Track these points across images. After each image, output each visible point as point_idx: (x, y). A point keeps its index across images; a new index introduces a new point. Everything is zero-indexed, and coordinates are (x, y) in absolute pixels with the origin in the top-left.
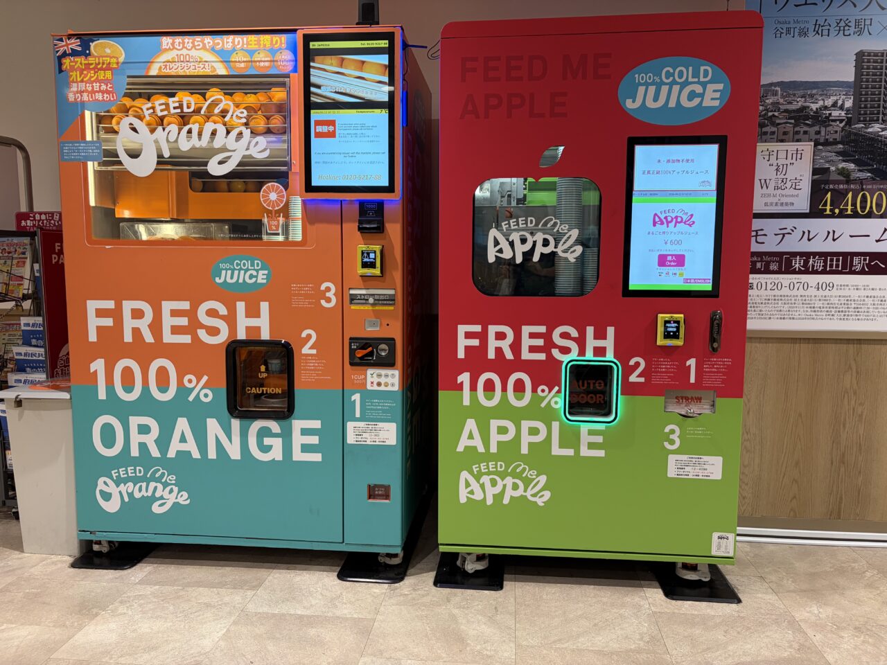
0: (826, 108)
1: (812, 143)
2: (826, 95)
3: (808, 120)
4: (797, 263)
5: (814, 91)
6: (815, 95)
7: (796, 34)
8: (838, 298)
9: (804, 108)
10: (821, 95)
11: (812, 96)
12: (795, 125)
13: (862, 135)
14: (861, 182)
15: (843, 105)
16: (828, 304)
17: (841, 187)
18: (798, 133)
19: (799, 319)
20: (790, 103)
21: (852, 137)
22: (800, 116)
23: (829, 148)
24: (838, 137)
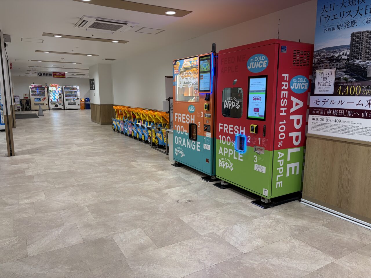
0: (340, 55)
1: (335, 69)
2: (340, 51)
3: (334, 60)
4: (329, 112)
5: (336, 50)
6: (336, 51)
7: (331, 30)
8: (342, 126)
9: (333, 56)
10: (339, 51)
11: (335, 52)
12: (330, 63)
13: (352, 65)
14: (352, 82)
15: (346, 54)
16: (339, 127)
17: (344, 84)
18: (330, 65)
19: (329, 132)
20: (328, 55)
21: (349, 66)
22: (332, 59)
23: (341, 70)
24: (344, 66)
